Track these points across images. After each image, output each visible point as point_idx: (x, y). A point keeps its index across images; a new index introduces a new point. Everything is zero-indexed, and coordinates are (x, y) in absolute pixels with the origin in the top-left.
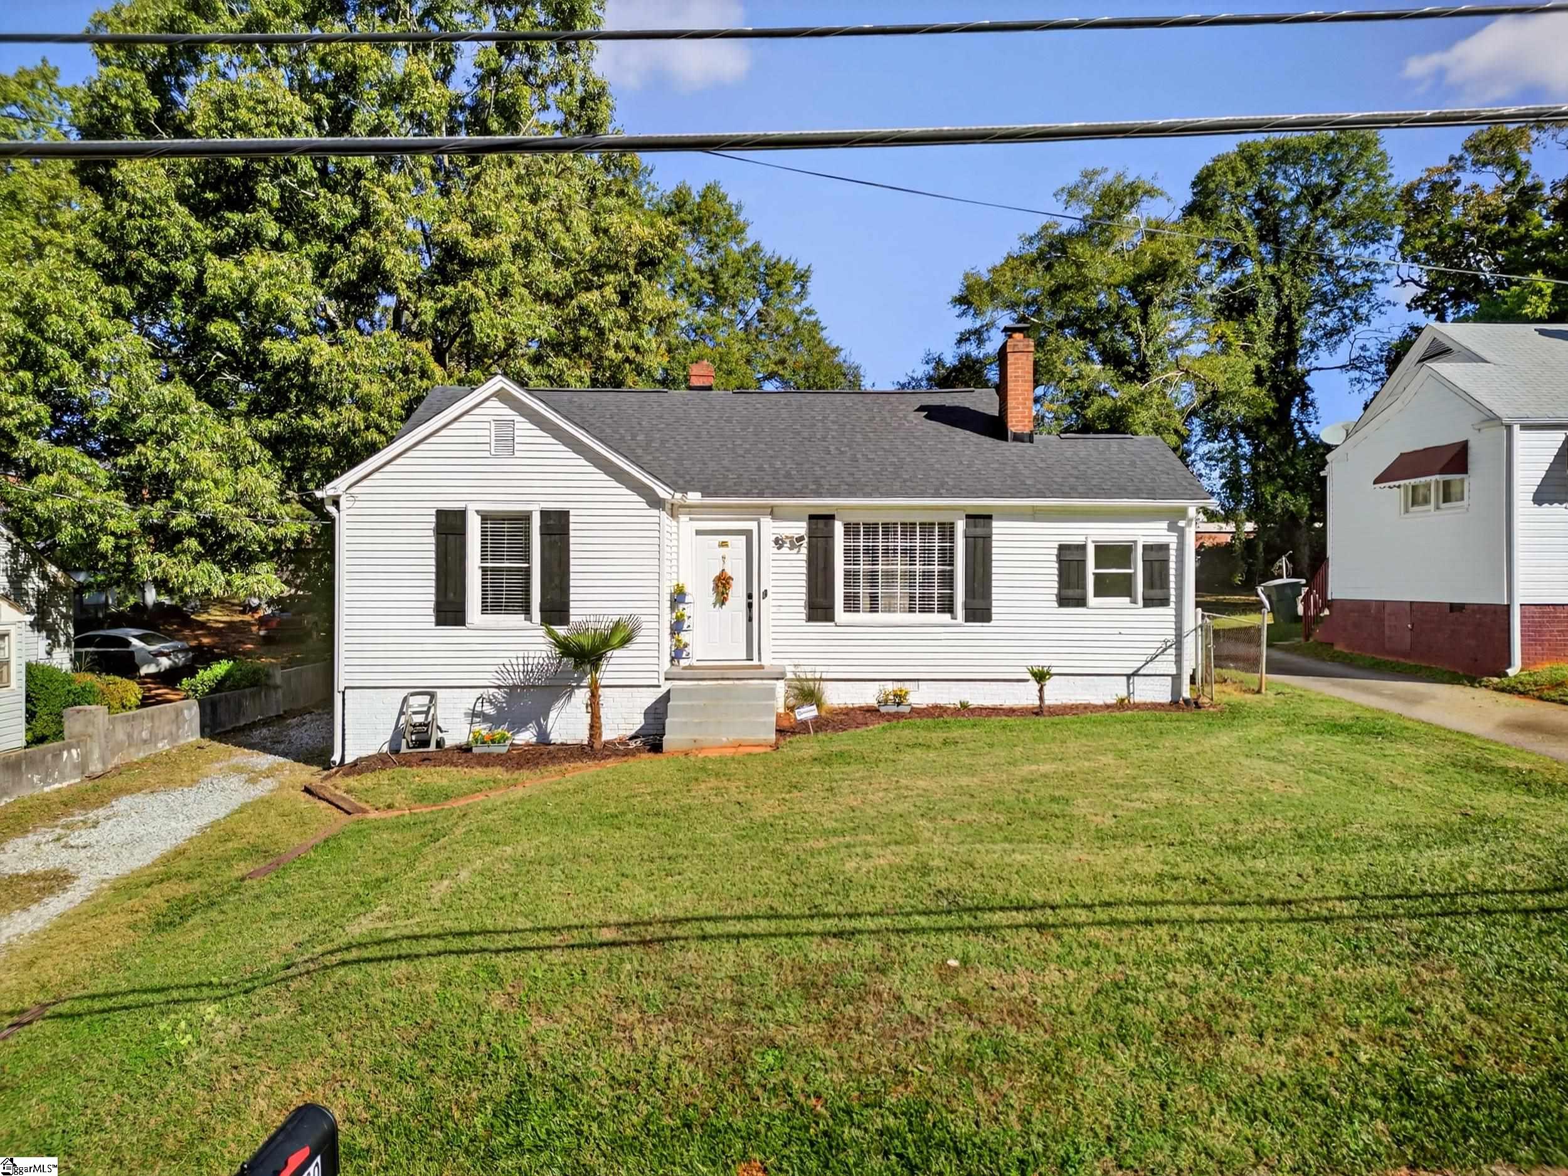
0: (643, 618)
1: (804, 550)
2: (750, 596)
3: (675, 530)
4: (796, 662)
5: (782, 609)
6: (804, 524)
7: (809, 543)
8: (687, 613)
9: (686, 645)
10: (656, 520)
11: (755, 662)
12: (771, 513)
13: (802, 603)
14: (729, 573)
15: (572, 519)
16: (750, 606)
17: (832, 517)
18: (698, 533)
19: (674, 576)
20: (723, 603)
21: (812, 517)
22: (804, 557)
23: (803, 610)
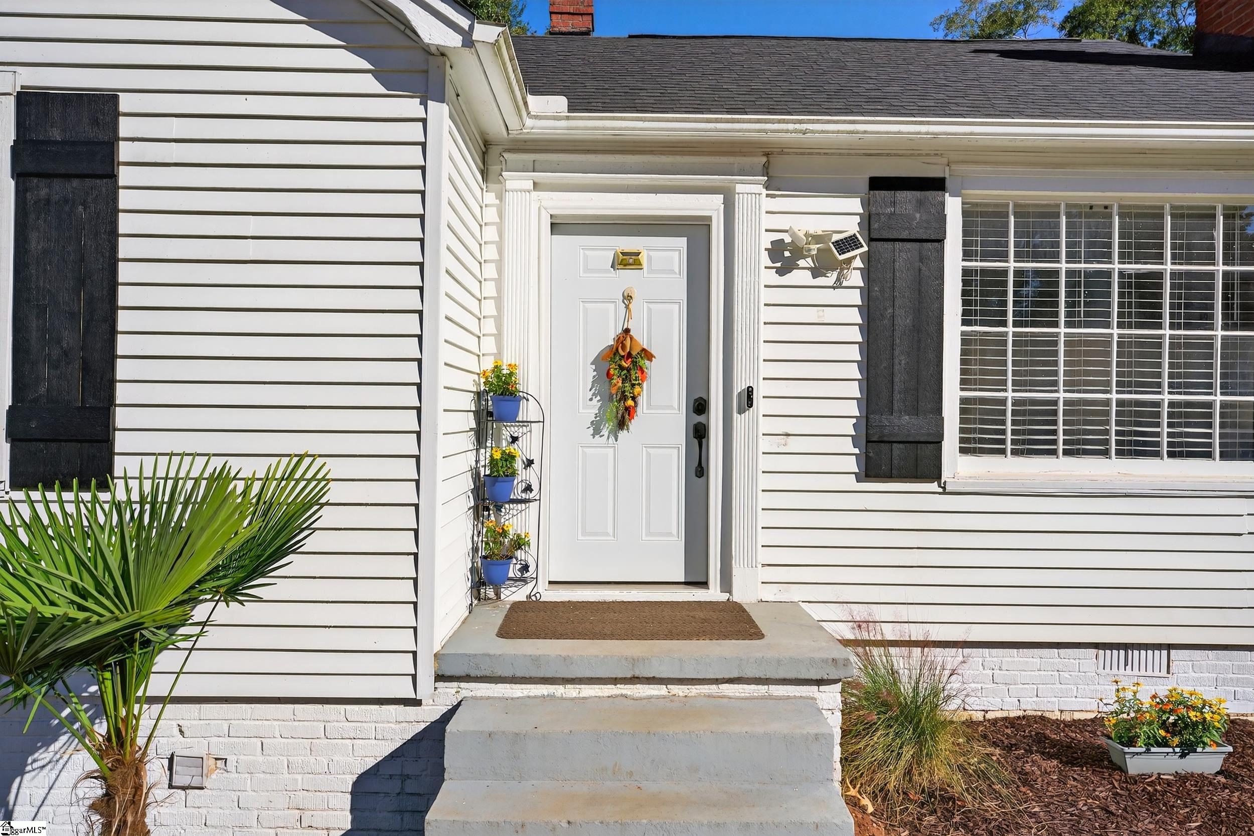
0: (336, 468)
1: (855, 278)
2: (700, 406)
3: (491, 215)
4: (860, 613)
5: (795, 445)
6: (855, 205)
7: (868, 258)
8: (522, 450)
9: (519, 543)
10: (414, 132)
11: (714, 594)
12: (766, 170)
13: (848, 426)
14: (641, 338)
15: (126, 127)
16: (699, 433)
17: (938, 185)
18: (557, 227)
19: (489, 345)
20: (622, 424)
21: (877, 184)
22: (855, 297)
23: (847, 445)
